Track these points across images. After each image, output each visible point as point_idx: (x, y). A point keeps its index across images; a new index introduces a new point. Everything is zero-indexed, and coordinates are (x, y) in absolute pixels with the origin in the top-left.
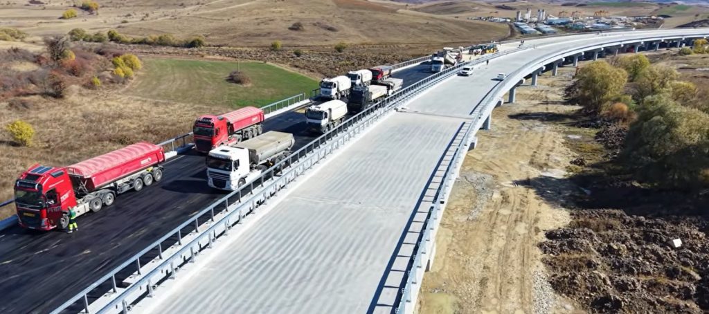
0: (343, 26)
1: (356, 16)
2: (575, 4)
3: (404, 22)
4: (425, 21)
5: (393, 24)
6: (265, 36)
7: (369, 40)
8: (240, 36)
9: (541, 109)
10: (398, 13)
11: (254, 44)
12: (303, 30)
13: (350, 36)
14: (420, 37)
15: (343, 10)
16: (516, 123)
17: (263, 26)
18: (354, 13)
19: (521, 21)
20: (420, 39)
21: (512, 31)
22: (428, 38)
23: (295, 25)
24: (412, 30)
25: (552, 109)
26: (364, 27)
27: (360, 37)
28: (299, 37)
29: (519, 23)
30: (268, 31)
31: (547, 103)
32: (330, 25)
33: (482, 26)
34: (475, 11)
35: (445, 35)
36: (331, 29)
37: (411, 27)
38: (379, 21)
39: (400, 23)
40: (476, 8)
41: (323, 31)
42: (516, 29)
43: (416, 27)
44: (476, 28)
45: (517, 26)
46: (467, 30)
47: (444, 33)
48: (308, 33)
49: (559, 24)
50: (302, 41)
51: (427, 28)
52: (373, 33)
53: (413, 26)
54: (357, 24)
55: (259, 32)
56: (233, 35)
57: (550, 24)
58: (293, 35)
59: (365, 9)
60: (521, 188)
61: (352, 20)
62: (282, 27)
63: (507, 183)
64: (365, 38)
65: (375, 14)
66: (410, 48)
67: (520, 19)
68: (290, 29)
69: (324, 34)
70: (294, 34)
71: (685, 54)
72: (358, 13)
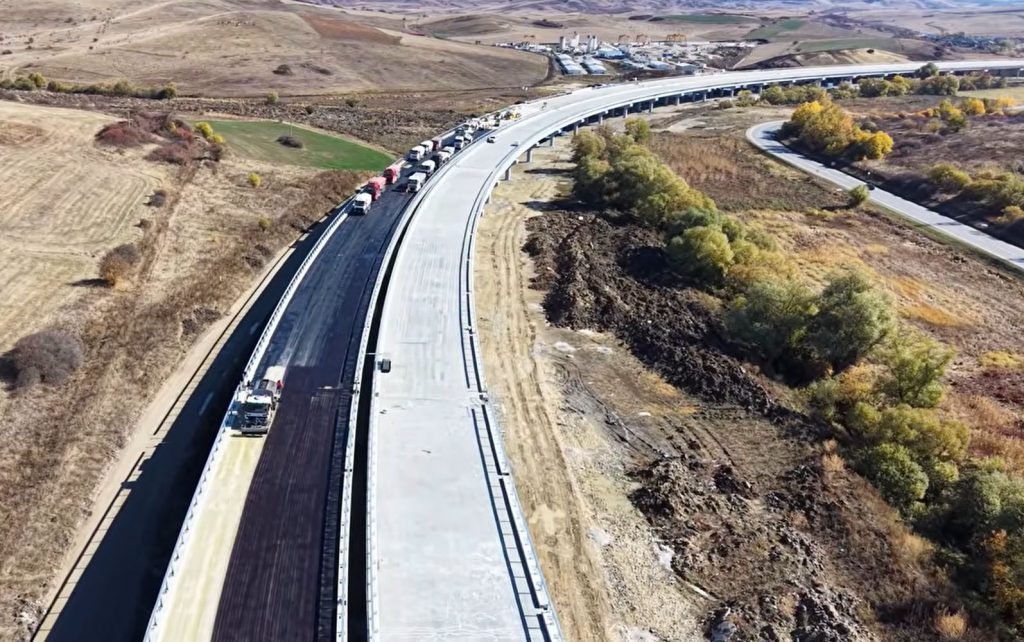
0: (337, 66)
1: (349, 51)
2: (648, 16)
3: (413, 60)
4: (439, 59)
5: (399, 63)
6: (246, 82)
7: (373, 87)
8: (215, 82)
9: (550, 166)
10: (401, 45)
11: (236, 94)
12: (292, 74)
13: (349, 81)
14: (435, 81)
15: (331, 42)
16: (528, 176)
17: (238, 69)
18: (345, 45)
19: (566, 52)
20: (435, 85)
21: (551, 69)
22: (445, 83)
23: (280, 68)
24: (425, 72)
25: (558, 166)
26: (364, 68)
27: (360, 82)
28: (289, 83)
29: (561, 56)
30: (248, 75)
31: (556, 162)
32: (322, 67)
33: (513, 63)
34: (504, 30)
35: (466, 79)
36: (324, 72)
37: (423, 67)
38: (381, 59)
39: (406, 61)
40: (505, 26)
41: (315, 75)
42: (556, 65)
43: (428, 67)
44: (504, 68)
45: (558, 60)
46: (492, 71)
47: (464, 75)
48: (297, 78)
49: (614, 58)
50: (293, 88)
51: (443, 69)
52: (375, 77)
53: (425, 66)
54: (355, 62)
55: (236, 77)
56: (205, 81)
57: (601, 57)
58: (279, 82)
59: (359, 39)
60: (523, 206)
61: (347, 57)
62: (264, 70)
63: (515, 204)
64: (368, 83)
65: (373, 47)
66: (428, 100)
67: (564, 47)
68: (275, 72)
69: (317, 79)
70: (281, 79)
71: (726, 108)
72: (351, 45)
